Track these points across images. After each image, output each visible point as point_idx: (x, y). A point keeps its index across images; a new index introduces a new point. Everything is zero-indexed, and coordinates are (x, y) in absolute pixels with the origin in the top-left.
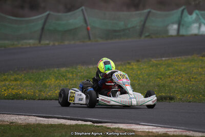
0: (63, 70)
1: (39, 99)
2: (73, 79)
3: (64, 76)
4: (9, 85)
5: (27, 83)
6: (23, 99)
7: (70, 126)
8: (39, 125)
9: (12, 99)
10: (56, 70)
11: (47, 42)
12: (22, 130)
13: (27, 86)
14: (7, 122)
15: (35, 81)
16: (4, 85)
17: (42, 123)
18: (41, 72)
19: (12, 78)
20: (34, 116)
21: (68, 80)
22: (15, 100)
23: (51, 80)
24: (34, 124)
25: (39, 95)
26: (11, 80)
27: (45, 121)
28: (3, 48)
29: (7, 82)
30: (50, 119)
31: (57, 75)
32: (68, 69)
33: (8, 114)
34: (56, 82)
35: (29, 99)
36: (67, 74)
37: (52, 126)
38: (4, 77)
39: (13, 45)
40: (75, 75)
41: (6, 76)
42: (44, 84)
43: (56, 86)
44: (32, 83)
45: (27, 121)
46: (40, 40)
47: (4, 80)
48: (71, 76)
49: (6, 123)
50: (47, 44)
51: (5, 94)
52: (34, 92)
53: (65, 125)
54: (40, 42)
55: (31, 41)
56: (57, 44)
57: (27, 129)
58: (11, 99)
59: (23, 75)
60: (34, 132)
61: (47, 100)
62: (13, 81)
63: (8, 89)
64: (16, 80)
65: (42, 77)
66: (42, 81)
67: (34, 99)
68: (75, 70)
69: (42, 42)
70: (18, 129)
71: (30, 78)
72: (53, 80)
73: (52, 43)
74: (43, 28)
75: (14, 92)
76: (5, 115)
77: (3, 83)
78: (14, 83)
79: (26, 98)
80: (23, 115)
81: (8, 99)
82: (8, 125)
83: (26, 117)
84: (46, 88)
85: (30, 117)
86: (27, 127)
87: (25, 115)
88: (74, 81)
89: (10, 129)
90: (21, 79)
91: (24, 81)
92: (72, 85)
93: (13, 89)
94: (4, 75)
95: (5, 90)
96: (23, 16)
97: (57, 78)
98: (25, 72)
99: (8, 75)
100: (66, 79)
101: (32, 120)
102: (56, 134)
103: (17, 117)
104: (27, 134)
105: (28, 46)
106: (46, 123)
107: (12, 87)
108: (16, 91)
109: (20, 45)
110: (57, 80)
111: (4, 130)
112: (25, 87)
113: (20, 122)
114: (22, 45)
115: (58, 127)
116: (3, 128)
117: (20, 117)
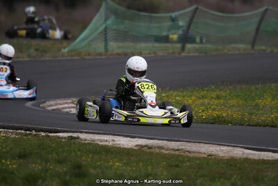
1: (249, 125)
4: (209, 104)
5: (234, 102)
6: (227, 124)
8: (247, 160)
9: (213, 123)
10: (273, 86)
11: (263, 48)
12: (223, 165)
13: (233, 106)
14: (204, 153)
15: (245, 100)
16: (203, 104)
17: (251, 157)
18: (253, 87)
19: (214, 94)
20: (242, 147)
23: (266, 99)
24: (240, 158)
25: (249, 119)
26: (212, 98)
27: (255, 154)
28: (203, 54)
30: (263, 153)
31: (274, 93)
33: (206, 143)
34: (273, 102)
35: (235, 125)
37: (264, 162)
39: (217, 50)
41: (205, 92)
42: (257, 105)
43: (271, 108)
44: (240, 102)
45: (231, 154)
46: (253, 44)
47: (203, 97)
49: (203, 155)
50: (264, 50)
51: (203, 116)
52: (243, 115)
54: (253, 47)
56: (276, 50)
57: (231, 165)
58: (210, 123)
59: (228, 91)
60: (240, 169)
61: (260, 126)
62: (215, 98)
63: (207, 109)
64: (218, 97)
65: (254, 95)
66: (254, 101)
67: (242, 125)
69: (256, 48)
70: (218, 164)
71: (238, 96)
72: (269, 99)
73: (269, 50)
74: (258, 29)
75: (215, 114)
76: (202, 145)
77: (201, 101)
78: (216, 102)
80: (225, 145)
81: (207, 123)
82: (204, 158)
83: (230, 148)
84: (258, 109)
85: (235, 149)
86: (232, 162)
87: (228, 146)
89: (208, 163)
90: (226, 97)
91: (229, 99)
93: (214, 110)
94: (203, 90)
95: (203, 111)
97: (274, 97)
98: (231, 87)
99: (208, 91)
101: (239, 152)
102: (269, 173)
103: (218, 148)
104: (230, 172)
105: (237, 52)
106: (256, 158)
107: (213, 107)
108: (217, 113)
109: (226, 51)
110: (274, 100)
111: (199, 164)
112: (230, 107)
113: (221, 154)
114: (229, 50)
115: (272, 164)
116: (198, 162)
117: (223, 148)
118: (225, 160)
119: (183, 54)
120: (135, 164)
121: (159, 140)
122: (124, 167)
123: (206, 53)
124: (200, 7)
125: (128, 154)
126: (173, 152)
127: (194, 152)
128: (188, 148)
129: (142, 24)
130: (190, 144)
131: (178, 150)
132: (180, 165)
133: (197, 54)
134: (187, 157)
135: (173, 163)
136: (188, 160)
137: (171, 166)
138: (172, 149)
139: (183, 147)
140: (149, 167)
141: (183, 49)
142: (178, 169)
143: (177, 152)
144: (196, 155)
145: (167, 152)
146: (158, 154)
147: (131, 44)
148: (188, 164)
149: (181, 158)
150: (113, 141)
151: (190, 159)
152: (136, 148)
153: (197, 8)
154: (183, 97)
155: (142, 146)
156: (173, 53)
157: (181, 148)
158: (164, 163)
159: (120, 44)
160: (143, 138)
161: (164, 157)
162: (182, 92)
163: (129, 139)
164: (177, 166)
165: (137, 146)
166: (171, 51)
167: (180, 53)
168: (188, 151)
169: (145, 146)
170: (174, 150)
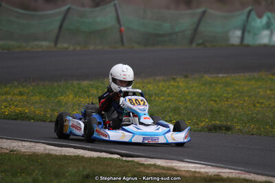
0: (85, 83)
1: (51, 122)
3: (85, 92)
4: (11, 100)
5: (37, 98)
6: (29, 120)
7: (90, 159)
8: (49, 155)
9: (15, 119)
10: (75, 83)
11: (66, 45)
12: (25, 161)
13: (36, 102)
14: (6, 149)
15: (48, 97)
16: (5, 100)
17: (53, 152)
18: (56, 84)
19: (16, 91)
20: (44, 143)
21: (91, 98)
22: (18, 121)
23: (68, 96)
24: (42, 154)
25: (51, 116)
26: (14, 94)
27: (57, 150)
28: (6, 51)
29: (9, 97)
30: (64, 149)
31: (76, 90)
32: (92, 83)
33: (8, 139)
34: (75, 100)
35: (38, 121)
36: (90, 89)
37: (65, 157)
38: (5, 90)
39: (20, 47)
40: (100, 91)
41: (8, 89)
42: (59, 102)
43: (74, 105)
44: (43, 99)
45: (33, 150)
46: (56, 42)
47: (5, 93)
48: (95, 91)
49: (5, 151)
50: (66, 48)
51: (5, 112)
52: (45, 112)
53: (83, 157)
54: (56, 44)
55: (45, 44)
56: (78, 48)
57: (33, 161)
58: (13, 119)
59: (31, 88)
60: (41, 164)
62: (17, 95)
63: (10, 105)
64: (21, 94)
65: (56, 91)
66: (56, 98)
67: (44, 121)
68: (101, 85)
69: (59, 46)
70: (20, 159)
71: (40, 93)
72: (71, 96)
73: (71, 48)
74: (61, 27)
75: (18, 110)
76: (4, 140)
77: (4, 97)
78: (19, 98)
79: (34, 119)
80: (27, 141)
81: (9, 119)
82: (6, 153)
83: (33, 144)
84: (61, 106)
85: (38, 144)
86: (34, 158)
87: (31, 142)
89: (9, 159)
90: (28, 93)
91: (32, 96)
93: (16, 106)
94: (6, 87)
95: (6, 107)
96: (35, 10)
97: (76, 94)
98: (34, 84)
99: (10, 87)
100: (88, 96)
102: (70, 169)
103: (20, 144)
104: (31, 167)
105: (40, 50)
106: (58, 153)
107: (15, 103)
108: (20, 109)
109: (29, 48)
110: (76, 97)
112: (33, 103)
113: (23, 150)
114: (32, 48)
115: (74, 160)
117: (24, 143)
118: (27, 155)
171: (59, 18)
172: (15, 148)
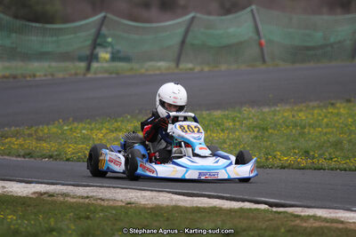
0: (218, 113)
2: (233, 130)
3: (219, 125)
7: (231, 211)
8: (176, 208)
10: (205, 113)
11: (190, 66)
12: (147, 216)
14: (122, 201)
17: (181, 204)
19: (130, 126)
20: (169, 192)
24: (167, 206)
27: (186, 201)
28: (114, 75)
29: (120, 134)
30: (196, 199)
31: (206, 123)
32: (227, 113)
33: (123, 188)
36: (225, 121)
37: (198, 210)
38: (116, 125)
39: (132, 69)
40: (237, 123)
41: (119, 124)
45: (156, 202)
46: (178, 61)
47: (116, 130)
48: (231, 124)
49: (120, 204)
50: (191, 69)
53: (221, 209)
54: (177, 65)
55: (162, 64)
57: (156, 215)
60: (168, 219)
68: (239, 115)
69: (182, 66)
70: (140, 213)
73: (198, 69)
74: (183, 42)
76: (118, 190)
77: (114, 135)
80: (148, 190)
82: (121, 206)
83: (154, 194)
85: (161, 194)
86: (157, 211)
87: (152, 191)
88: (237, 133)
89: (127, 213)
92: (233, 140)
94: (116, 121)
99: (122, 121)
100: (222, 130)
101: (165, 199)
103: (139, 194)
104: (155, 224)
105: (158, 72)
106: (188, 205)
109: (143, 71)
111: (116, 215)
113: (143, 202)
114: (147, 70)
115: (209, 213)
116: (114, 212)
117: (144, 193)
118: (148, 208)
119: (89, 76)
120: (33, 217)
121: (63, 185)
122: (19, 221)
123: (117, 74)
124: (109, 15)
125: (24, 204)
126: (82, 201)
127: (108, 200)
128: (101, 195)
129: (34, 38)
130: (102, 190)
131: (88, 197)
132: (91, 216)
133: (106, 75)
134: (101, 206)
135: (83, 214)
136: (102, 210)
137: (80, 218)
138: (79, 197)
139: (95, 194)
140: (52, 220)
141: (88, 68)
142: (89, 221)
143: (87, 200)
144: (111, 203)
145: (75, 200)
146: (61, 203)
147: (20, 64)
148: (101, 214)
149: (92, 208)
150: (4, 187)
151: (104, 209)
152: (33, 196)
153: (105, 17)
154: (92, 130)
155: (41, 194)
156: (76, 74)
157: (91, 194)
158: (71, 214)
159: (7, 64)
160: (42, 183)
161: (71, 207)
162: (90, 124)
163: (23, 184)
164: (88, 218)
165: (35, 193)
166: (73, 72)
167: (84, 75)
168: (101, 199)
169: (45, 193)
170: (83, 197)
171: (181, 31)
172: (133, 200)
